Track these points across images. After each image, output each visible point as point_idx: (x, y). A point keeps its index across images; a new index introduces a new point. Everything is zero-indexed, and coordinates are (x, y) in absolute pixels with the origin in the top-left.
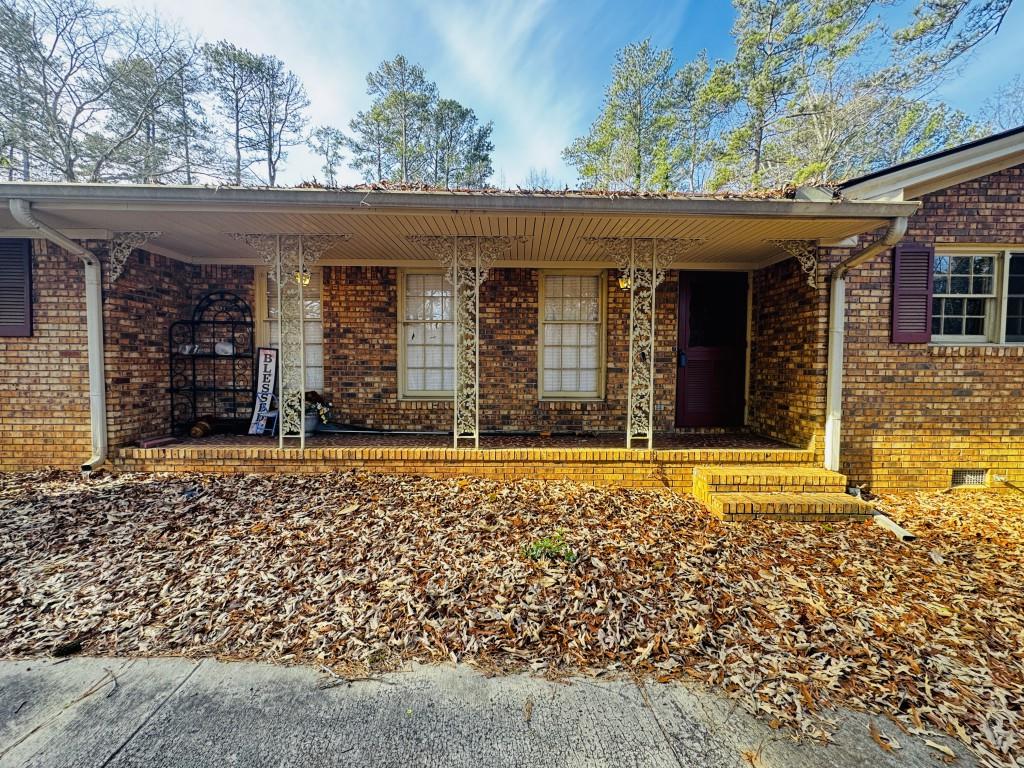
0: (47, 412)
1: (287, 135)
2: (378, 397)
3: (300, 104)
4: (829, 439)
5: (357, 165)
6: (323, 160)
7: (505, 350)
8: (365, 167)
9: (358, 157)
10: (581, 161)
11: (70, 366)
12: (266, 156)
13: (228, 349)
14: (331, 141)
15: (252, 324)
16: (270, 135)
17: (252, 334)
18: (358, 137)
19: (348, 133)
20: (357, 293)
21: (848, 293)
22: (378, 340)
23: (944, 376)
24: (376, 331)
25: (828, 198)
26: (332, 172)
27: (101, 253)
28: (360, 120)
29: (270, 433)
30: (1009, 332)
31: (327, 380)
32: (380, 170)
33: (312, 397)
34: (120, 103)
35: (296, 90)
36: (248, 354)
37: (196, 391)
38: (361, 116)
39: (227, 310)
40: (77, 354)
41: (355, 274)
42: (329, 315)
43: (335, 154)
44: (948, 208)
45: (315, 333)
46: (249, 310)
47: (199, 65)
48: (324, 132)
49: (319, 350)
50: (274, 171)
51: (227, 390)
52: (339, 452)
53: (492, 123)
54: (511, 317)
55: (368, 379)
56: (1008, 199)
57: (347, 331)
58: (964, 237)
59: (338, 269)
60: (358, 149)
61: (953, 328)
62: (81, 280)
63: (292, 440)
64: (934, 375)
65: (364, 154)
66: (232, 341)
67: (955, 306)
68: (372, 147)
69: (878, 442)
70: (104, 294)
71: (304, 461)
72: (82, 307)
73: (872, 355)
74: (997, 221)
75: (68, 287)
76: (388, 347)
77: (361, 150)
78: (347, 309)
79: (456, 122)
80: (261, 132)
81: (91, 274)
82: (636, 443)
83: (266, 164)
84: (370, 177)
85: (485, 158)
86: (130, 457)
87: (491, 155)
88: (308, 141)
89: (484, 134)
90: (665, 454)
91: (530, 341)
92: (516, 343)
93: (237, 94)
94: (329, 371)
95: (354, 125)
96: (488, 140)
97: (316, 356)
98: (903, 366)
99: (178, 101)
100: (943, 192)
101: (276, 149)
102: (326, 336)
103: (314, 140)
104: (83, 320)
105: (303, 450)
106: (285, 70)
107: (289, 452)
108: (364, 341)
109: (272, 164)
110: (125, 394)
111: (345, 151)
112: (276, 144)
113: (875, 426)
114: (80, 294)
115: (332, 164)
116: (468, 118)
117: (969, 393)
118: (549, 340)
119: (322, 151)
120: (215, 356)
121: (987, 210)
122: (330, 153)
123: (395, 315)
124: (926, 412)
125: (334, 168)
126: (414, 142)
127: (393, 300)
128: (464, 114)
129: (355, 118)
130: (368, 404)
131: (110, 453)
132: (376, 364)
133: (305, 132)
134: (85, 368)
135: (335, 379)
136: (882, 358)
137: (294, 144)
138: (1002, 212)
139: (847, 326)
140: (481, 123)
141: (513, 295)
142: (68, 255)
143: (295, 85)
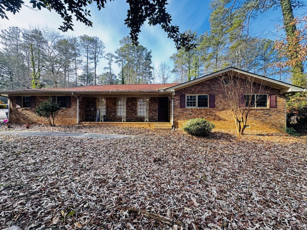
0: (72, 117)
1: (100, 56)
2: (114, 116)
3: (103, 48)
4: (172, 121)
5: (117, 62)
6: (108, 61)
7: (132, 109)
8: (119, 62)
9: (117, 60)
10: (175, 60)
11: (75, 111)
12: (94, 61)
13: (93, 109)
14: (110, 56)
15: (96, 106)
16: (95, 56)
17: (96, 107)
18: (117, 55)
19: (114, 54)
20: (111, 101)
21: (173, 101)
22: (114, 108)
23: (188, 112)
24: (113, 107)
25: (163, 91)
26: (110, 64)
27: (79, 97)
28: (117, 51)
29: (99, 120)
30: (198, 106)
31: (106, 114)
32: (122, 63)
33: (104, 116)
34: (61, 50)
35: (102, 44)
36: (95, 110)
37: (88, 116)
38: (118, 50)
39: (93, 104)
40: (75, 110)
41: (110, 98)
42: (107, 104)
43: (111, 60)
44: (187, 90)
45: (105, 107)
46: (96, 104)
47: (79, 40)
48: (109, 54)
49: (105, 109)
50: (96, 65)
51: (92, 115)
52: (108, 123)
53: (151, 50)
54: (133, 104)
55: (112, 114)
56: (196, 88)
57: (109, 106)
58: (190, 93)
59: (108, 98)
60: (117, 58)
61: (191, 106)
62: (77, 101)
63: (102, 121)
64: (187, 112)
65: (118, 59)
66: (93, 108)
67: (191, 102)
68: (121, 57)
69: (179, 121)
70: (79, 102)
71: (103, 124)
72: (77, 104)
73: (178, 109)
74: (194, 91)
75: (75, 101)
76: (115, 109)
77: (118, 58)
78: (109, 103)
79: (142, 50)
80: (93, 56)
81: (78, 100)
82: (146, 122)
83: (94, 63)
84: (120, 65)
85: (150, 60)
86: (82, 123)
87: (151, 59)
88: (104, 57)
89: (149, 53)
90: (150, 123)
91: (136, 108)
92: (134, 108)
93: (87, 47)
94: (107, 112)
95: (116, 52)
96: (150, 55)
97: (105, 110)
98: (182, 111)
99: (74, 49)
100: (187, 87)
101: (96, 60)
102: (106, 107)
103: (106, 57)
104: (77, 106)
105: (103, 122)
106: (99, 40)
107: (101, 123)
108: (112, 108)
109: (95, 63)
110: (81, 115)
111: (114, 59)
112: (97, 58)
113: (179, 119)
114: (76, 102)
115: (110, 62)
116: (145, 50)
117: (192, 114)
118: (139, 108)
119: (108, 59)
120: (91, 110)
121: (193, 90)
122: (110, 59)
123: (116, 104)
124: (186, 117)
125: (111, 63)
126: (131, 56)
127: (116, 102)
128: (144, 49)
129: (116, 50)
130: (112, 117)
131: (79, 122)
132: (113, 111)
133: (104, 55)
134: (77, 112)
135: (107, 113)
136: (179, 110)
137: (101, 58)
138: (195, 90)
139: (174, 106)
140: (148, 51)
141: (133, 101)
142: (75, 97)
143: (102, 43)
